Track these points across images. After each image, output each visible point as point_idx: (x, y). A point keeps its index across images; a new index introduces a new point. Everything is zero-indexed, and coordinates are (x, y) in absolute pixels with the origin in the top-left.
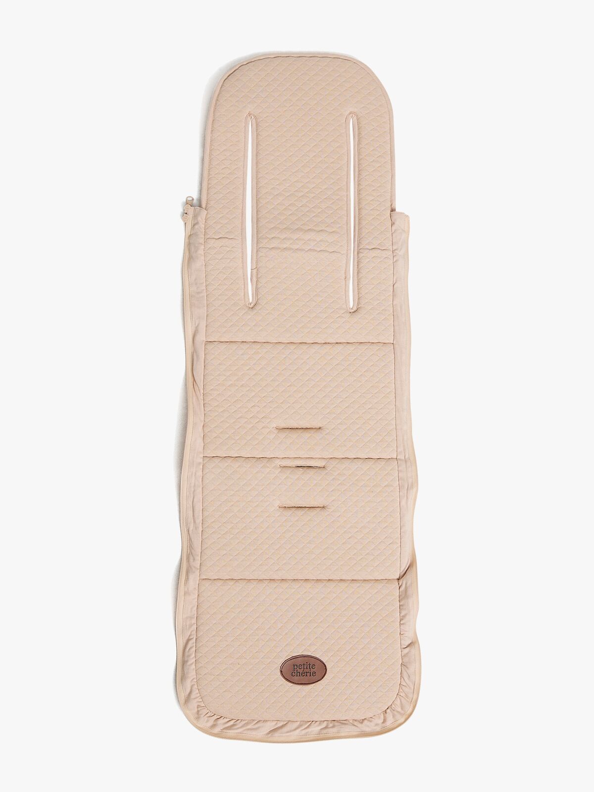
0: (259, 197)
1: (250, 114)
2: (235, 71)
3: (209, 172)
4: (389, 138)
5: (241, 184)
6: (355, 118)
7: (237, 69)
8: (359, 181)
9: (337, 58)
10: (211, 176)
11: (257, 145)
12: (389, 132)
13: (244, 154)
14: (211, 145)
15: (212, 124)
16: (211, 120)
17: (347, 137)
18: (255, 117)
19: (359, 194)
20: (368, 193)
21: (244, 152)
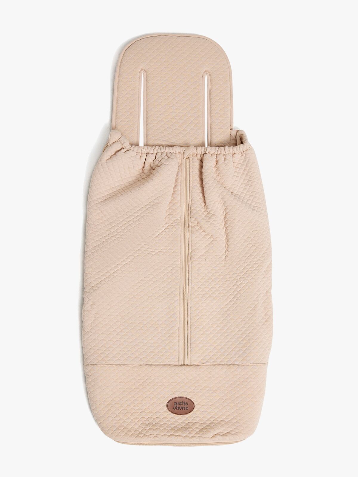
0: (148, 122)
1: (142, 70)
2: (132, 44)
3: (117, 108)
4: (229, 84)
5: (137, 115)
6: (208, 74)
7: (133, 43)
8: (211, 111)
9: (195, 37)
10: (118, 111)
11: (147, 89)
12: (229, 80)
13: (139, 96)
14: (118, 91)
15: (119, 78)
16: (117, 74)
17: (203, 86)
18: (146, 71)
19: (211, 119)
20: (216, 118)
21: (138, 94)
